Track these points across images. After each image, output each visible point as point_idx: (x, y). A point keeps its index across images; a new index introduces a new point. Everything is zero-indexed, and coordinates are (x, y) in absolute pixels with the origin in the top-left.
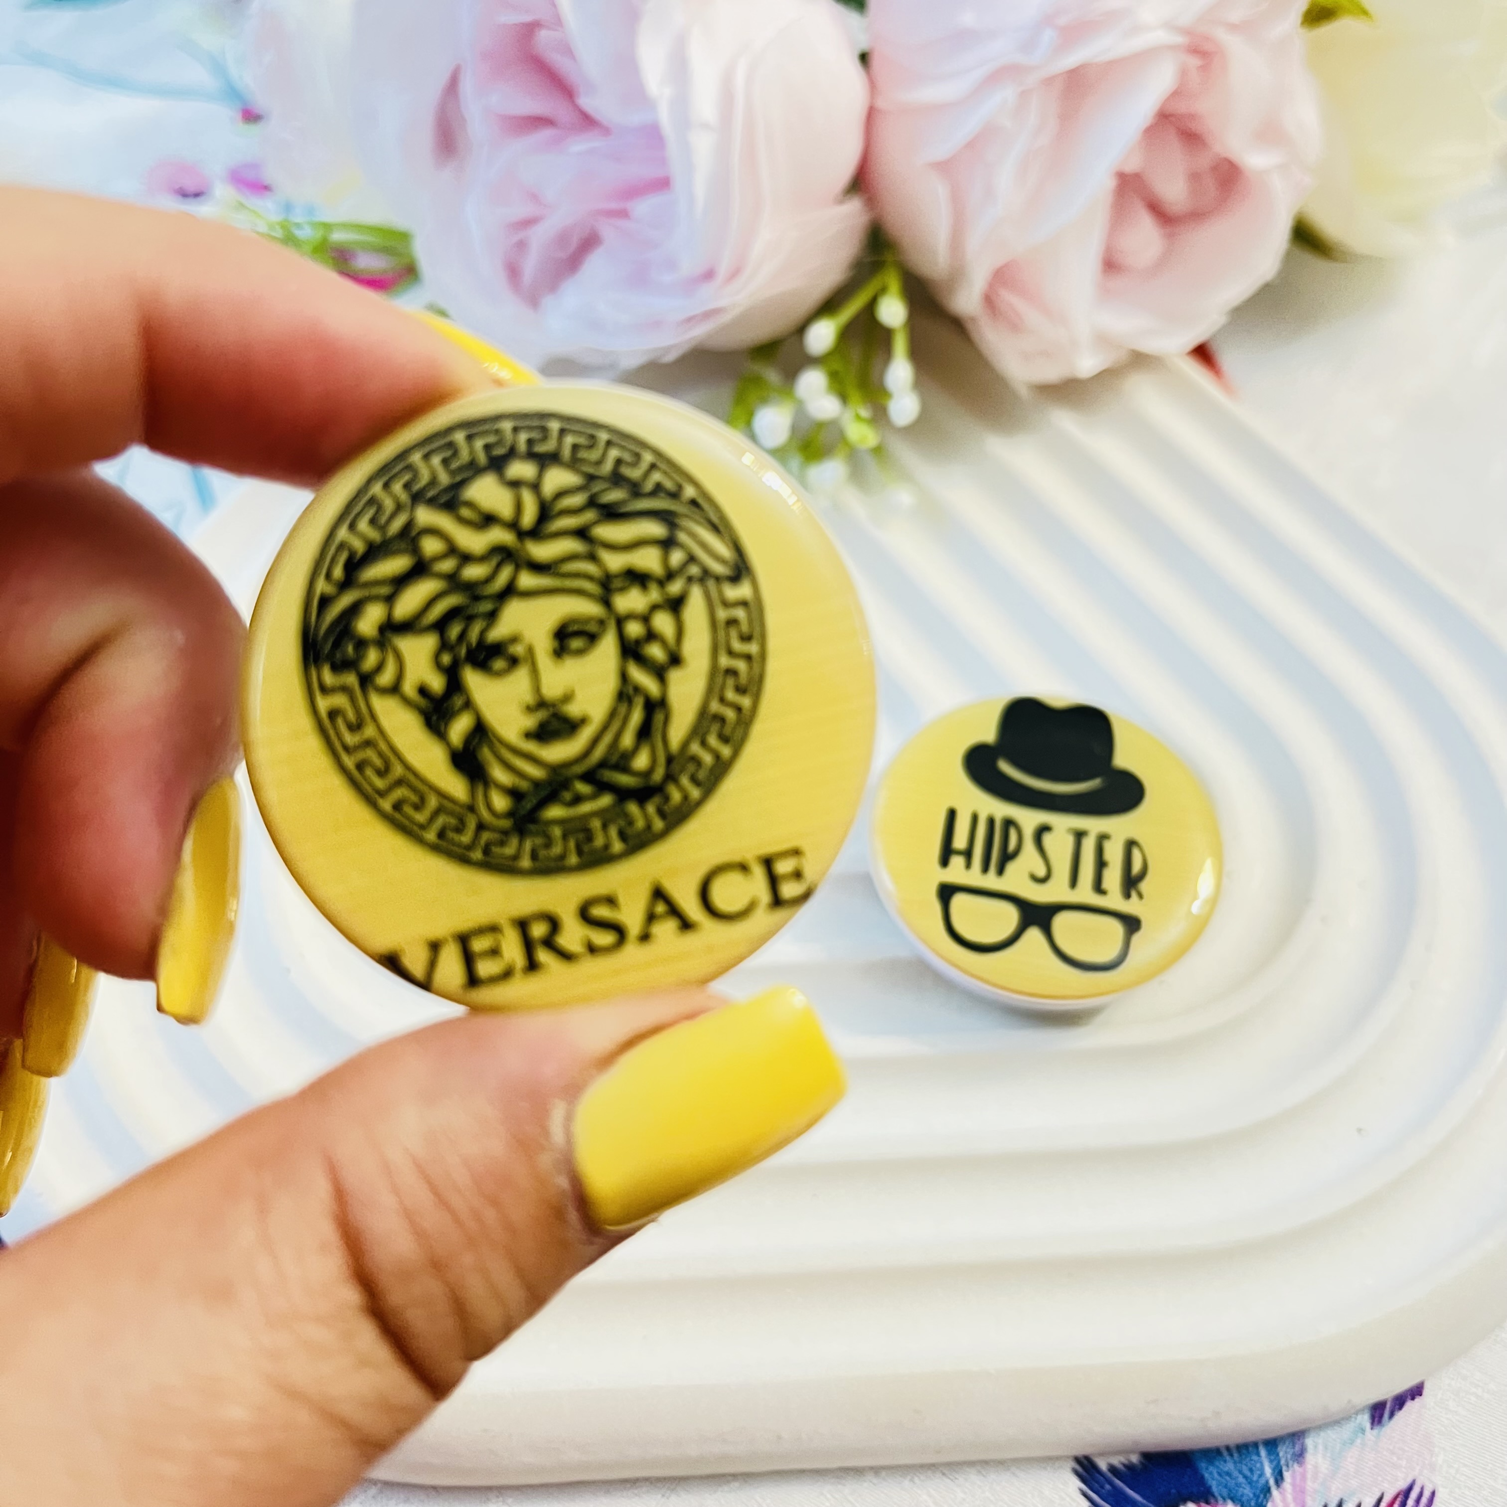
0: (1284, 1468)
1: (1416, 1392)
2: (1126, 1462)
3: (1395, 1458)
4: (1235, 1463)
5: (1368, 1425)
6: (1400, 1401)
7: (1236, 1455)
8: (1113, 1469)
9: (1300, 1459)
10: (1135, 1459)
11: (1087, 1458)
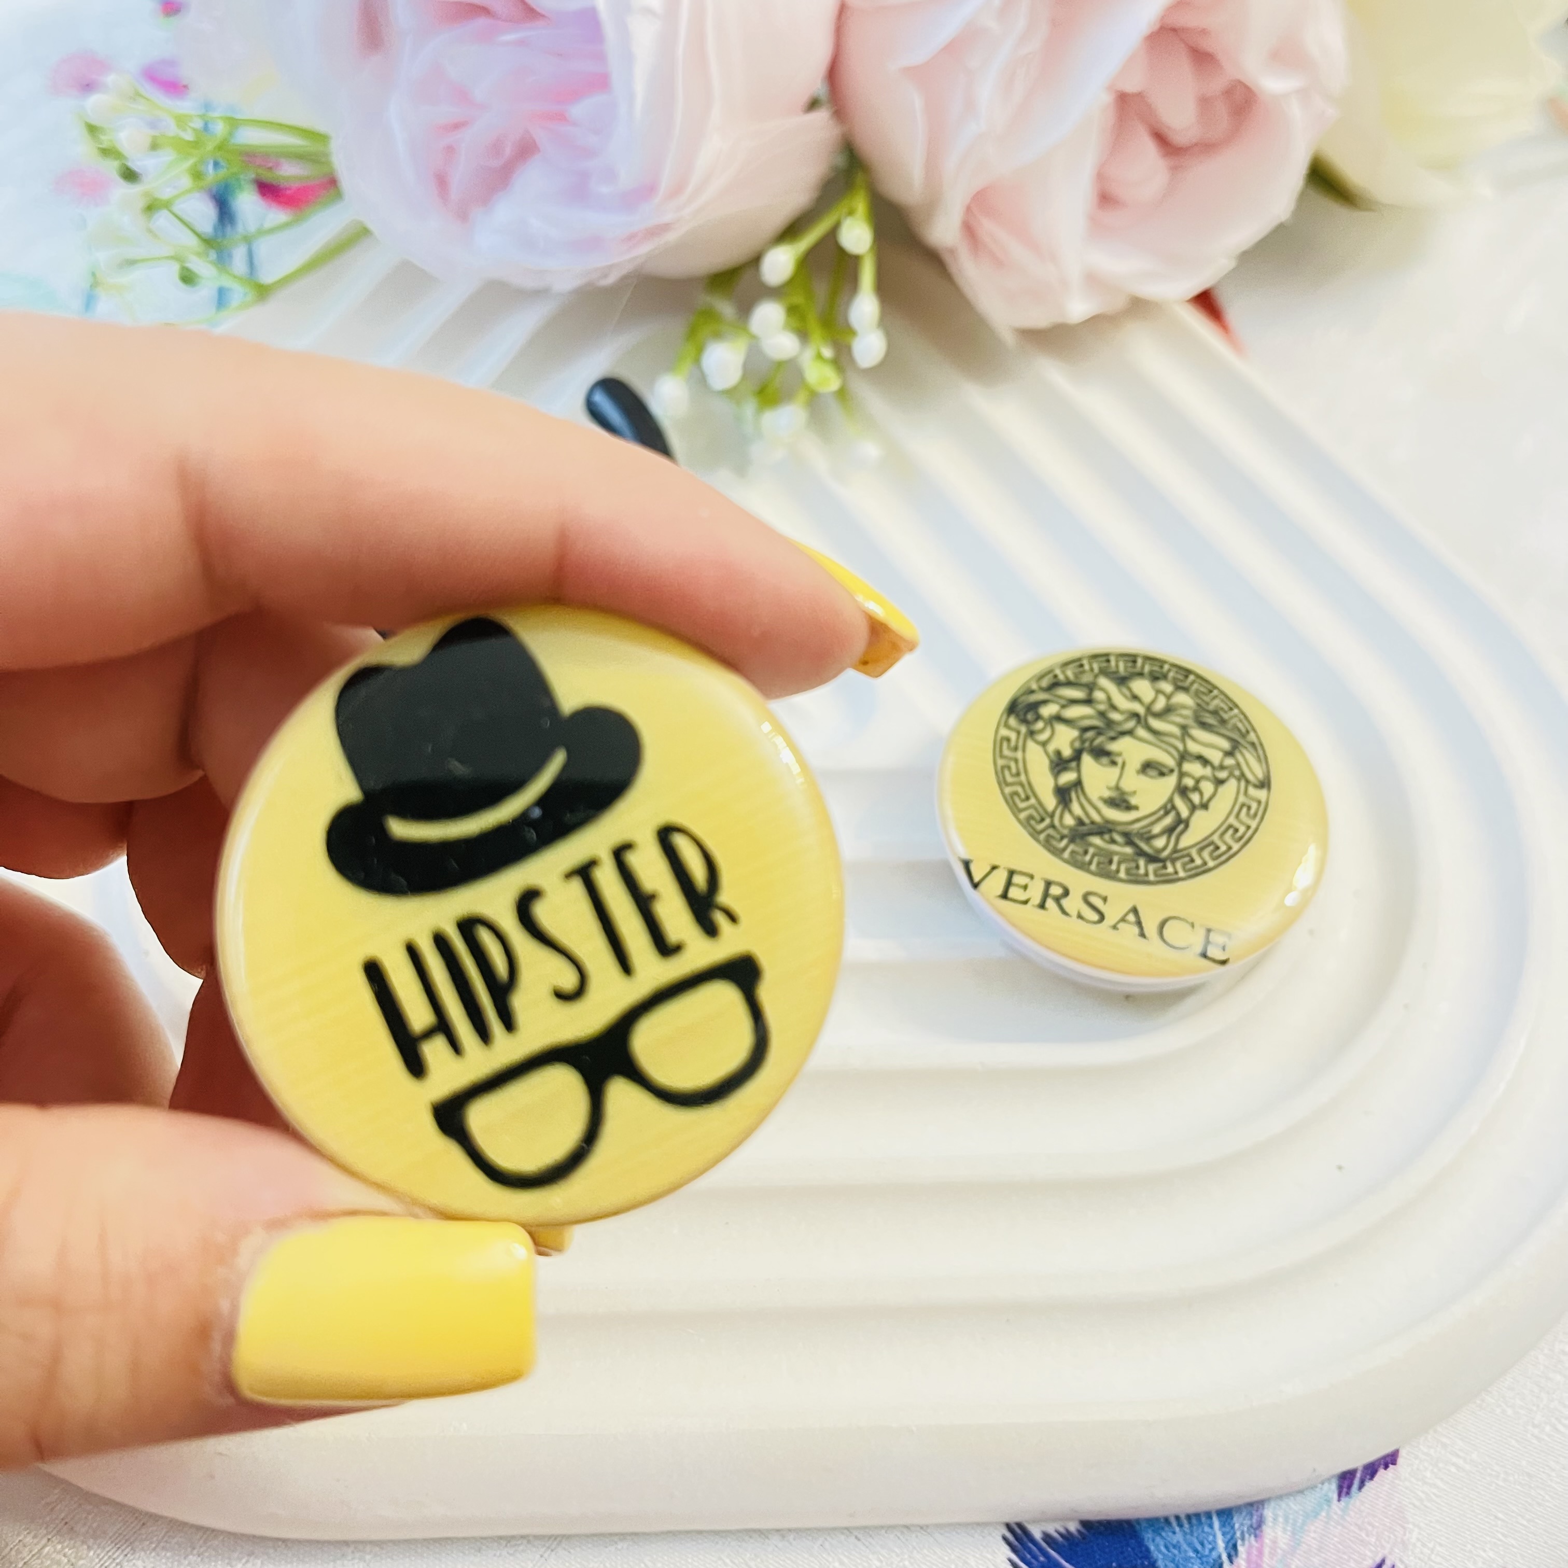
0: (1239, 1542)
1: (1390, 1460)
2: (1062, 1530)
3: (1364, 1535)
4: (1185, 1534)
5: (1335, 1496)
6: (1371, 1470)
7: (1186, 1525)
8: (1047, 1537)
9: (1257, 1532)
10: (1073, 1527)
11: (1020, 1525)
